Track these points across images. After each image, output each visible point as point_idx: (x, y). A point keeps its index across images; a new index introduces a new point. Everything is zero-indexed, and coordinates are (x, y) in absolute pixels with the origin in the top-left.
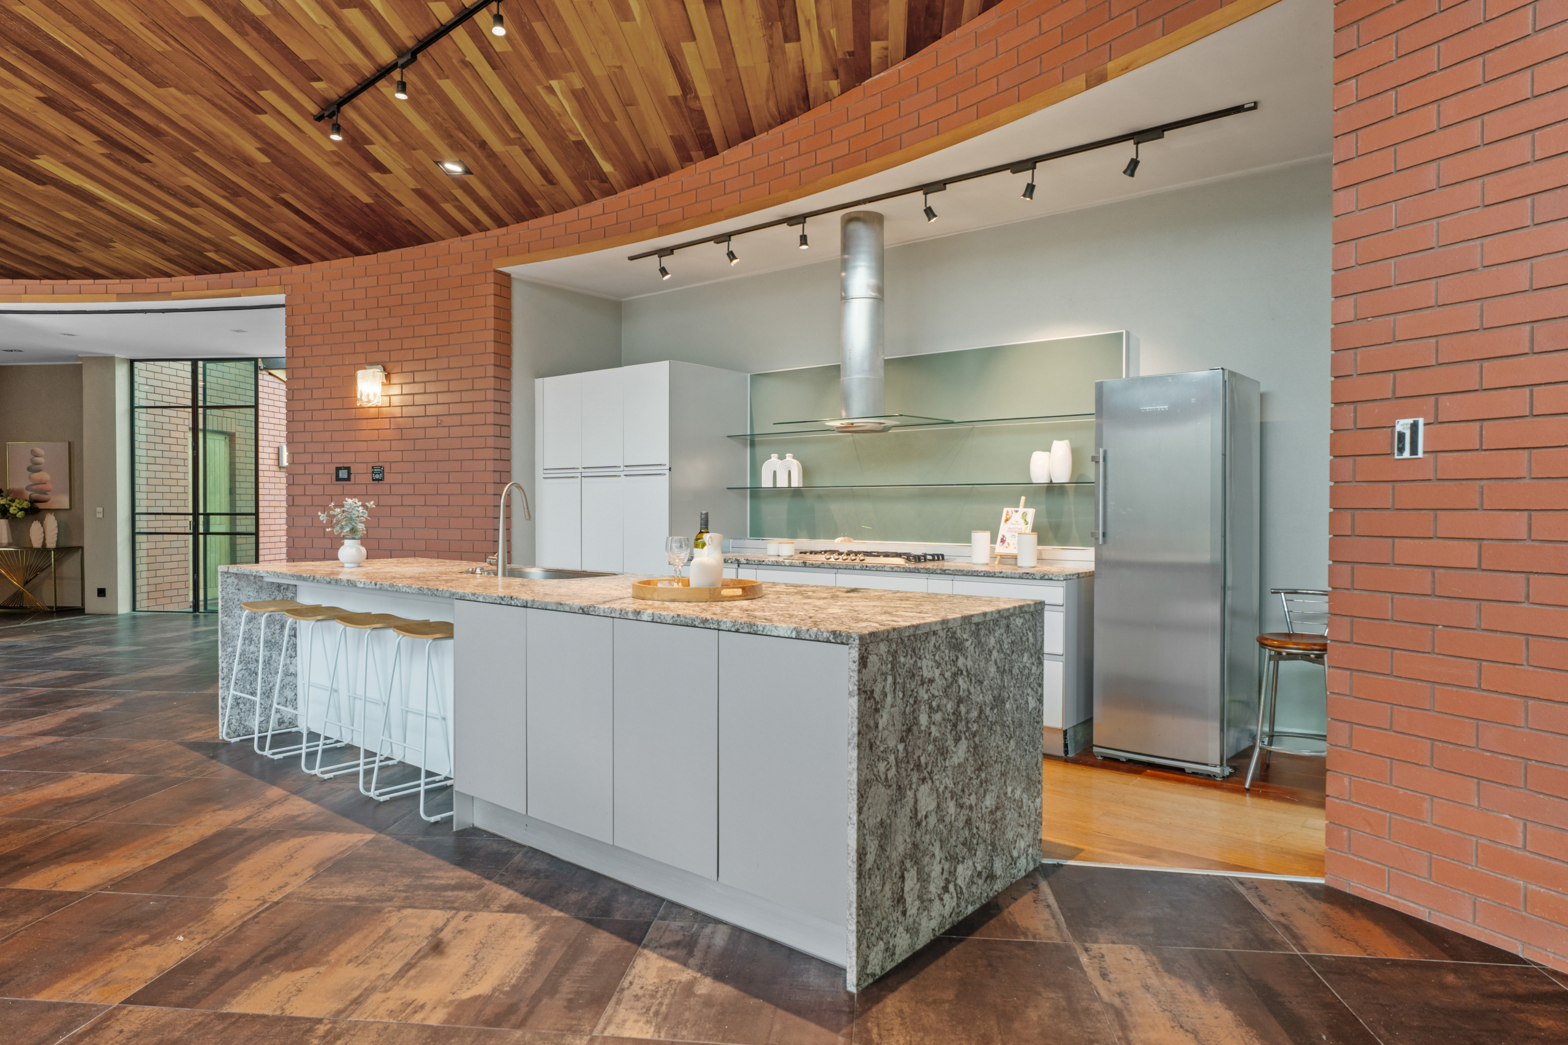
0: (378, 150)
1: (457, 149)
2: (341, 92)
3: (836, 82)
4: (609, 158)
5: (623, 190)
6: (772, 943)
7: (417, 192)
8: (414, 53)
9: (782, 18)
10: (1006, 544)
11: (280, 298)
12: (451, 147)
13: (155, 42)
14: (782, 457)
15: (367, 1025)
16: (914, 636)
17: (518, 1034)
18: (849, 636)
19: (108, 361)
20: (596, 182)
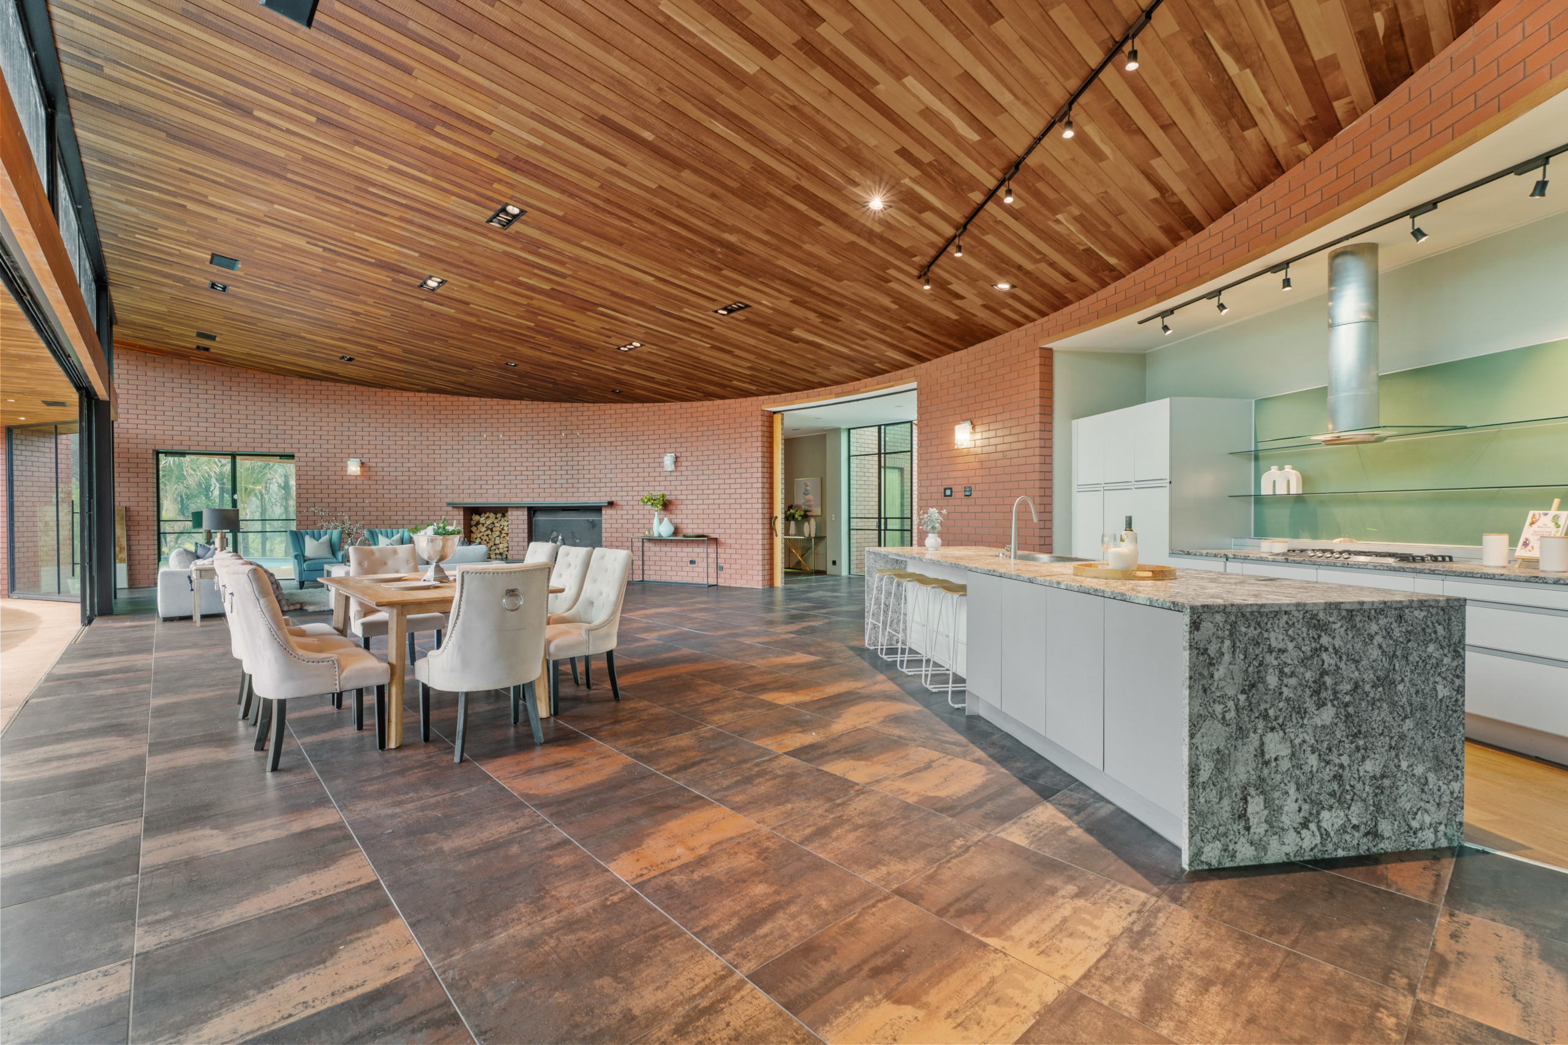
0: (956, 287)
1: (1003, 274)
2: (928, 259)
3: (1305, 144)
4: (1112, 253)
5: (1129, 273)
6: (1142, 825)
7: (985, 306)
8: (965, 227)
9: (1234, 115)
10: (1529, 547)
11: (914, 385)
12: (1000, 274)
13: (834, 260)
14: (1281, 469)
15: (877, 793)
16: (1259, 612)
17: (949, 819)
18: (1183, 606)
19: (837, 431)
20: (1106, 273)
